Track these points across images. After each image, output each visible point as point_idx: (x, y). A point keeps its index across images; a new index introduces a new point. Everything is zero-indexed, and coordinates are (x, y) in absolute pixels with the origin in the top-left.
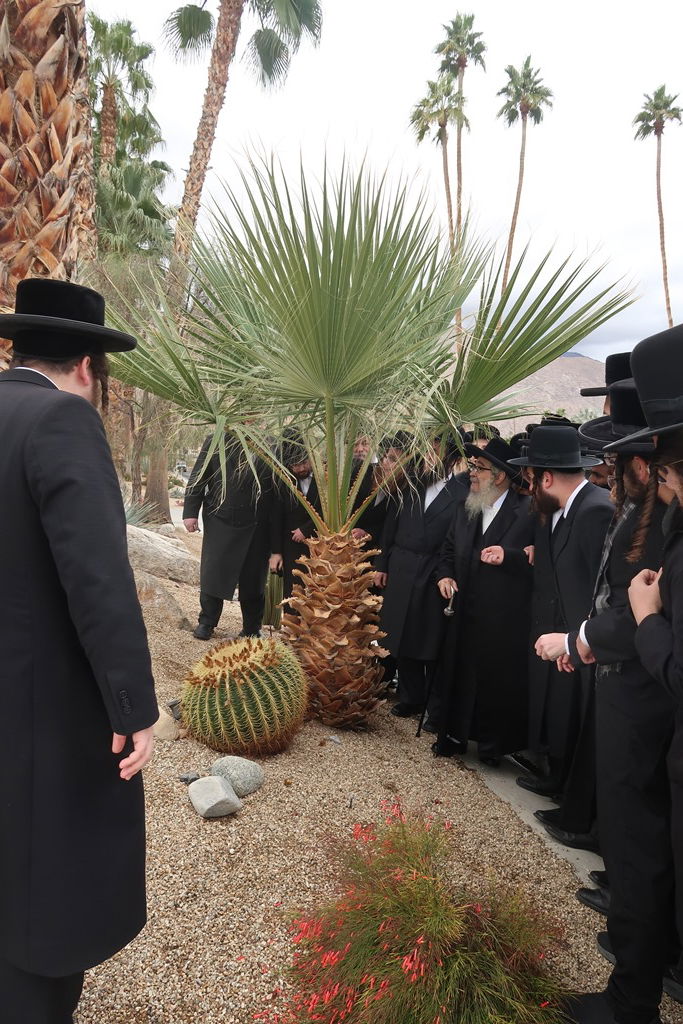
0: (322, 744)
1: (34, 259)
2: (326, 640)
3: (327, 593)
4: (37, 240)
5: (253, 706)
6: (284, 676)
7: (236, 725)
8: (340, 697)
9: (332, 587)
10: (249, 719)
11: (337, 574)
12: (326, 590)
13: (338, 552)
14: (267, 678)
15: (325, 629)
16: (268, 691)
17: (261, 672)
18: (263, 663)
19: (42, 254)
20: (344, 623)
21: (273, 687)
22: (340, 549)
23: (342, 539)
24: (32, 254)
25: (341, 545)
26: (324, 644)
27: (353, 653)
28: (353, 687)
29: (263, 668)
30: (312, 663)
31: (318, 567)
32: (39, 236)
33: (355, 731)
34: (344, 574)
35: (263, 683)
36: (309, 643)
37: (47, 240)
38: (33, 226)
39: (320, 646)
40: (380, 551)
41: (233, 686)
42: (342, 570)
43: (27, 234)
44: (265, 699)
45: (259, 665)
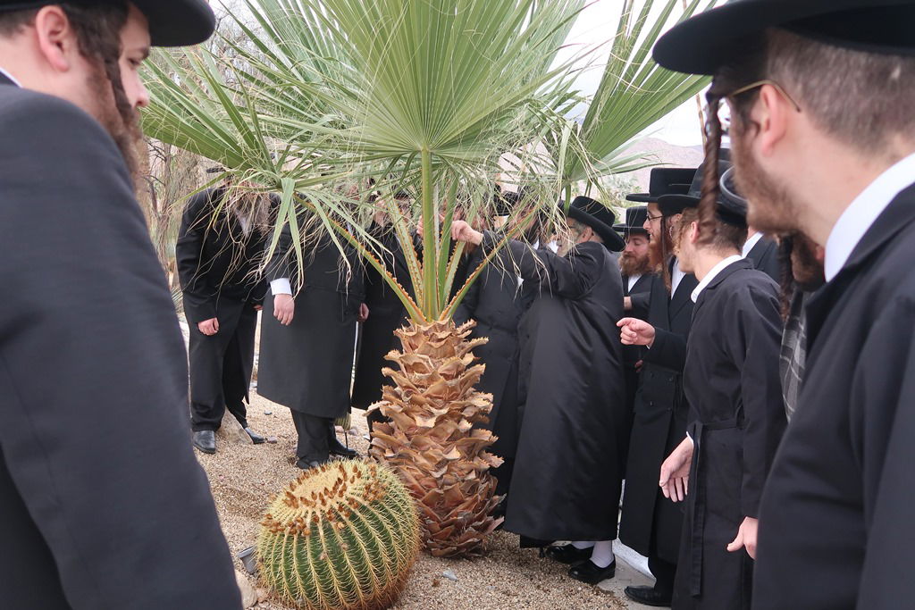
0: (436, 584)
2: (430, 453)
3: (428, 396)
5: (357, 557)
6: (392, 512)
7: (336, 583)
8: (452, 522)
9: (434, 387)
10: (353, 572)
11: (440, 371)
12: (427, 392)
13: (439, 344)
14: (373, 517)
15: (428, 440)
16: (375, 533)
17: (363, 510)
18: (365, 498)
20: (450, 430)
21: (380, 528)
22: (442, 339)
23: (442, 328)
25: (442, 335)
26: (429, 458)
27: (464, 466)
28: (467, 508)
29: (366, 504)
30: (415, 482)
31: (415, 364)
33: (469, 559)
34: (447, 370)
35: (368, 524)
36: (410, 458)
39: (422, 461)
40: (487, 339)
41: (328, 531)
42: (446, 365)
44: (372, 546)
45: (360, 499)
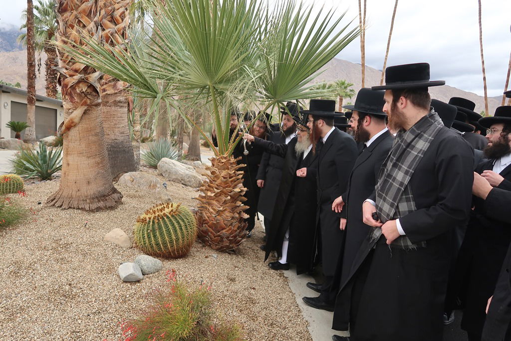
0: (206, 257)
1: (77, 20)
2: (214, 207)
4: (79, 11)
5: (161, 234)
7: (153, 242)
8: (219, 236)
9: (218, 182)
10: (160, 239)
11: (222, 175)
12: (217, 183)
13: (222, 164)
14: (170, 221)
15: (214, 202)
17: (168, 217)
18: (170, 213)
19: (82, 17)
20: (224, 200)
21: (173, 225)
22: (223, 163)
23: (225, 158)
24: (76, 17)
25: (224, 161)
26: (214, 209)
27: (228, 215)
28: (227, 231)
29: (170, 216)
30: (207, 218)
31: (214, 171)
32: (80, 9)
34: (225, 175)
35: (168, 223)
36: (206, 208)
37: (84, 11)
38: (76, 4)
39: (212, 210)
40: (246, 165)
41: (153, 222)
42: (224, 173)
43: (74, 8)
44: (175, 231)
45: (168, 214)
